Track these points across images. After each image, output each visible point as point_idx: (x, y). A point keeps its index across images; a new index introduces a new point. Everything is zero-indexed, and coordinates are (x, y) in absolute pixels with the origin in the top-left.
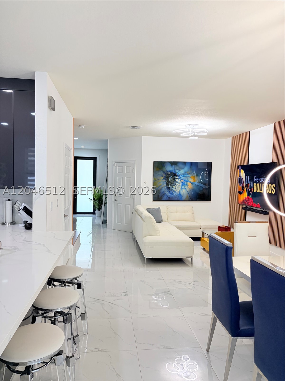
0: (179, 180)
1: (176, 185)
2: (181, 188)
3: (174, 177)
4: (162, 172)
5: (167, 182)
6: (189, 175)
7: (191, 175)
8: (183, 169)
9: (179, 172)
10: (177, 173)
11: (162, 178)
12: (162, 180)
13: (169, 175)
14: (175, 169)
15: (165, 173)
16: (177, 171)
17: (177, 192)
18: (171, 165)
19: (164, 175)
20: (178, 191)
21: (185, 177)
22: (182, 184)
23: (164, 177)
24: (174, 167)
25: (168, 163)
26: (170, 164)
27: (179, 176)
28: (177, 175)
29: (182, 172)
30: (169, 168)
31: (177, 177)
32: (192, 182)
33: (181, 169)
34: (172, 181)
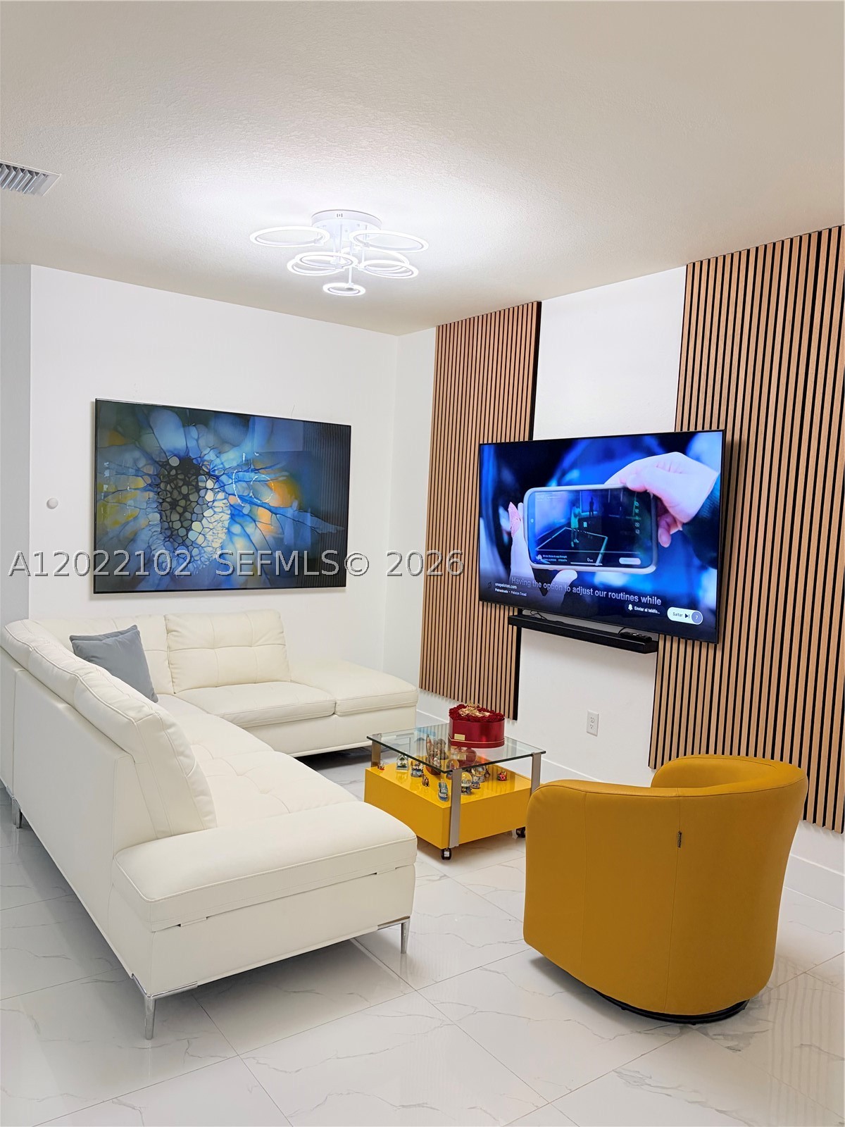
0: (221, 495)
1: (204, 521)
2: (229, 532)
3: (197, 482)
4: (137, 454)
5: (161, 504)
6: (263, 477)
7: (273, 476)
8: (234, 445)
9: (218, 461)
10: (211, 461)
11: (141, 483)
12: (138, 492)
13: (173, 472)
14: (202, 442)
15: (152, 459)
16: (210, 456)
17: (209, 549)
18: (184, 426)
19: (151, 473)
20: (216, 545)
21: (244, 484)
22: (232, 516)
23: (149, 482)
24: (196, 437)
25: (169, 412)
26: (174, 420)
27: (217, 478)
28: (210, 475)
29: (231, 458)
30: (173, 439)
31: (210, 484)
32: (276, 508)
33: (226, 447)
34: (186, 497)
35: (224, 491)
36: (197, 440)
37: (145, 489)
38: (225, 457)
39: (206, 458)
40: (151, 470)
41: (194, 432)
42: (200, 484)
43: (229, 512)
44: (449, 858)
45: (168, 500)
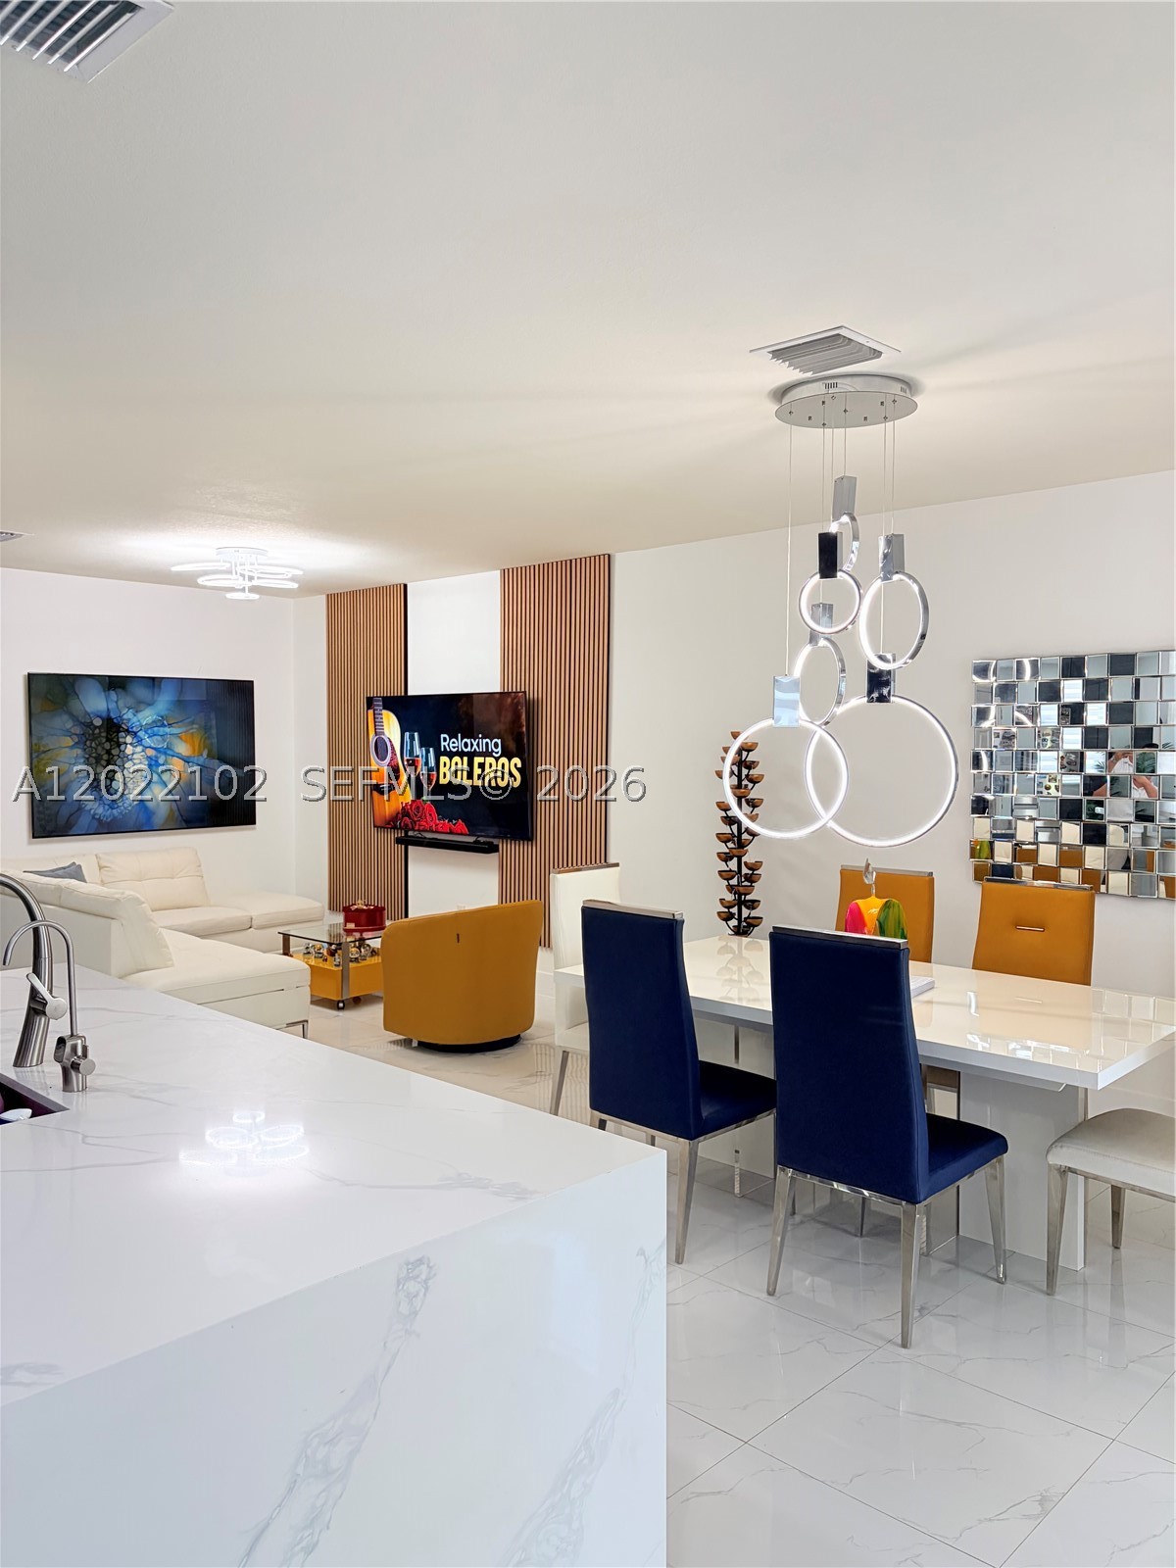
0: (139, 749)
3: (118, 739)
4: (65, 717)
5: (88, 759)
6: (175, 730)
7: (184, 729)
8: (149, 704)
9: (135, 719)
10: (129, 720)
11: (69, 742)
12: (67, 749)
13: (97, 731)
14: (121, 703)
15: (78, 721)
16: (128, 715)
18: (104, 691)
19: (78, 732)
21: (159, 738)
22: (150, 766)
23: (77, 740)
24: (116, 700)
25: (90, 680)
26: (96, 686)
27: (135, 734)
28: (128, 732)
29: (147, 716)
30: (96, 703)
31: (129, 739)
32: (188, 757)
33: (142, 706)
34: (108, 752)
35: (141, 745)
36: (117, 702)
37: (72, 747)
38: (140, 715)
39: (125, 717)
40: (78, 730)
41: (113, 695)
42: (121, 740)
43: (147, 763)
44: (343, 1008)
45: (94, 755)
